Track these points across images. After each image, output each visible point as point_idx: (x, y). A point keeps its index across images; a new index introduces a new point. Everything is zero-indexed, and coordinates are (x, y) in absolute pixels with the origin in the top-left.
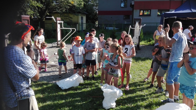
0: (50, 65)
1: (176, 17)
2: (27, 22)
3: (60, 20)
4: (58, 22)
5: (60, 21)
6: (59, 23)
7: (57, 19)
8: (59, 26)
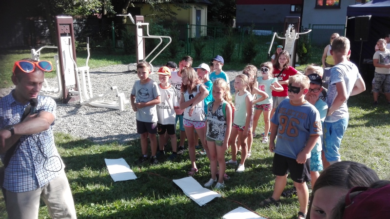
0: (107, 108)
1: (370, 16)
2: (68, 28)
3: (143, 19)
4: (139, 24)
5: (142, 22)
6: (140, 27)
7: (137, 19)
8: (140, 32)
